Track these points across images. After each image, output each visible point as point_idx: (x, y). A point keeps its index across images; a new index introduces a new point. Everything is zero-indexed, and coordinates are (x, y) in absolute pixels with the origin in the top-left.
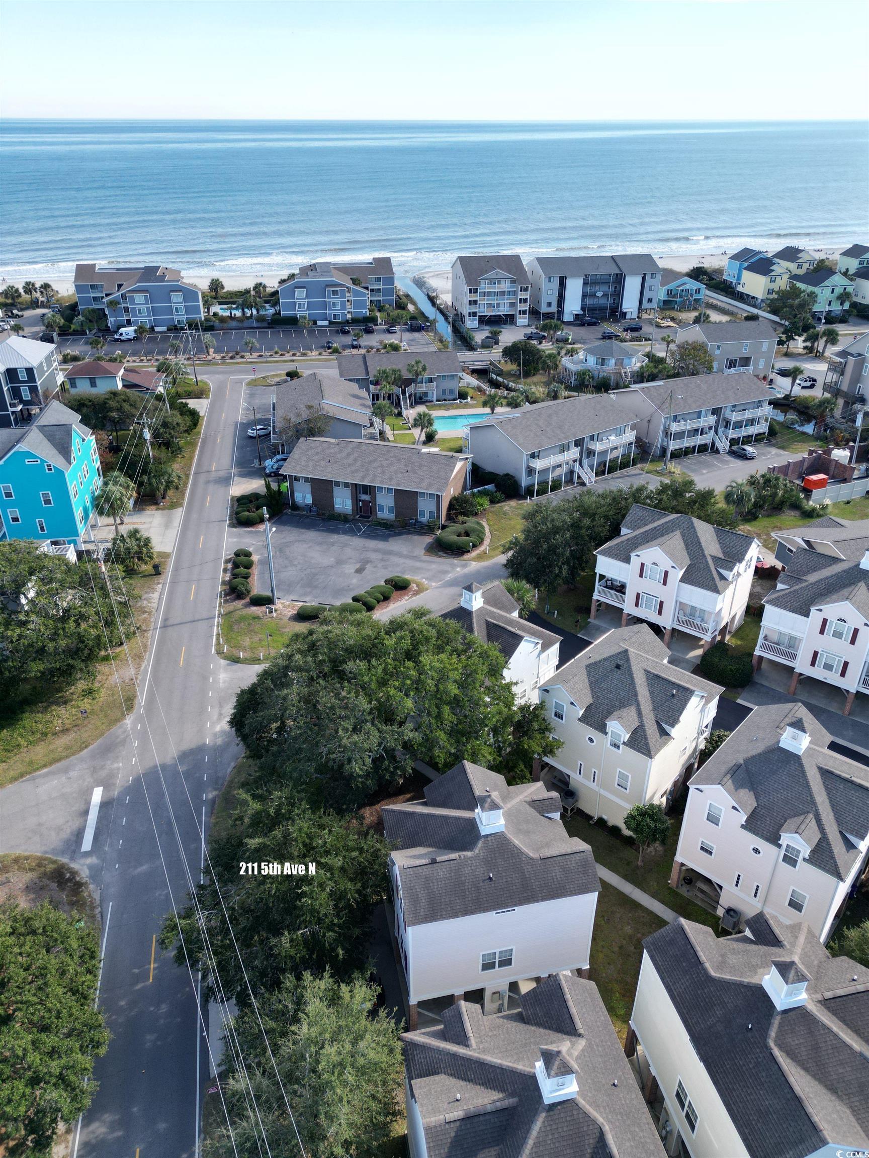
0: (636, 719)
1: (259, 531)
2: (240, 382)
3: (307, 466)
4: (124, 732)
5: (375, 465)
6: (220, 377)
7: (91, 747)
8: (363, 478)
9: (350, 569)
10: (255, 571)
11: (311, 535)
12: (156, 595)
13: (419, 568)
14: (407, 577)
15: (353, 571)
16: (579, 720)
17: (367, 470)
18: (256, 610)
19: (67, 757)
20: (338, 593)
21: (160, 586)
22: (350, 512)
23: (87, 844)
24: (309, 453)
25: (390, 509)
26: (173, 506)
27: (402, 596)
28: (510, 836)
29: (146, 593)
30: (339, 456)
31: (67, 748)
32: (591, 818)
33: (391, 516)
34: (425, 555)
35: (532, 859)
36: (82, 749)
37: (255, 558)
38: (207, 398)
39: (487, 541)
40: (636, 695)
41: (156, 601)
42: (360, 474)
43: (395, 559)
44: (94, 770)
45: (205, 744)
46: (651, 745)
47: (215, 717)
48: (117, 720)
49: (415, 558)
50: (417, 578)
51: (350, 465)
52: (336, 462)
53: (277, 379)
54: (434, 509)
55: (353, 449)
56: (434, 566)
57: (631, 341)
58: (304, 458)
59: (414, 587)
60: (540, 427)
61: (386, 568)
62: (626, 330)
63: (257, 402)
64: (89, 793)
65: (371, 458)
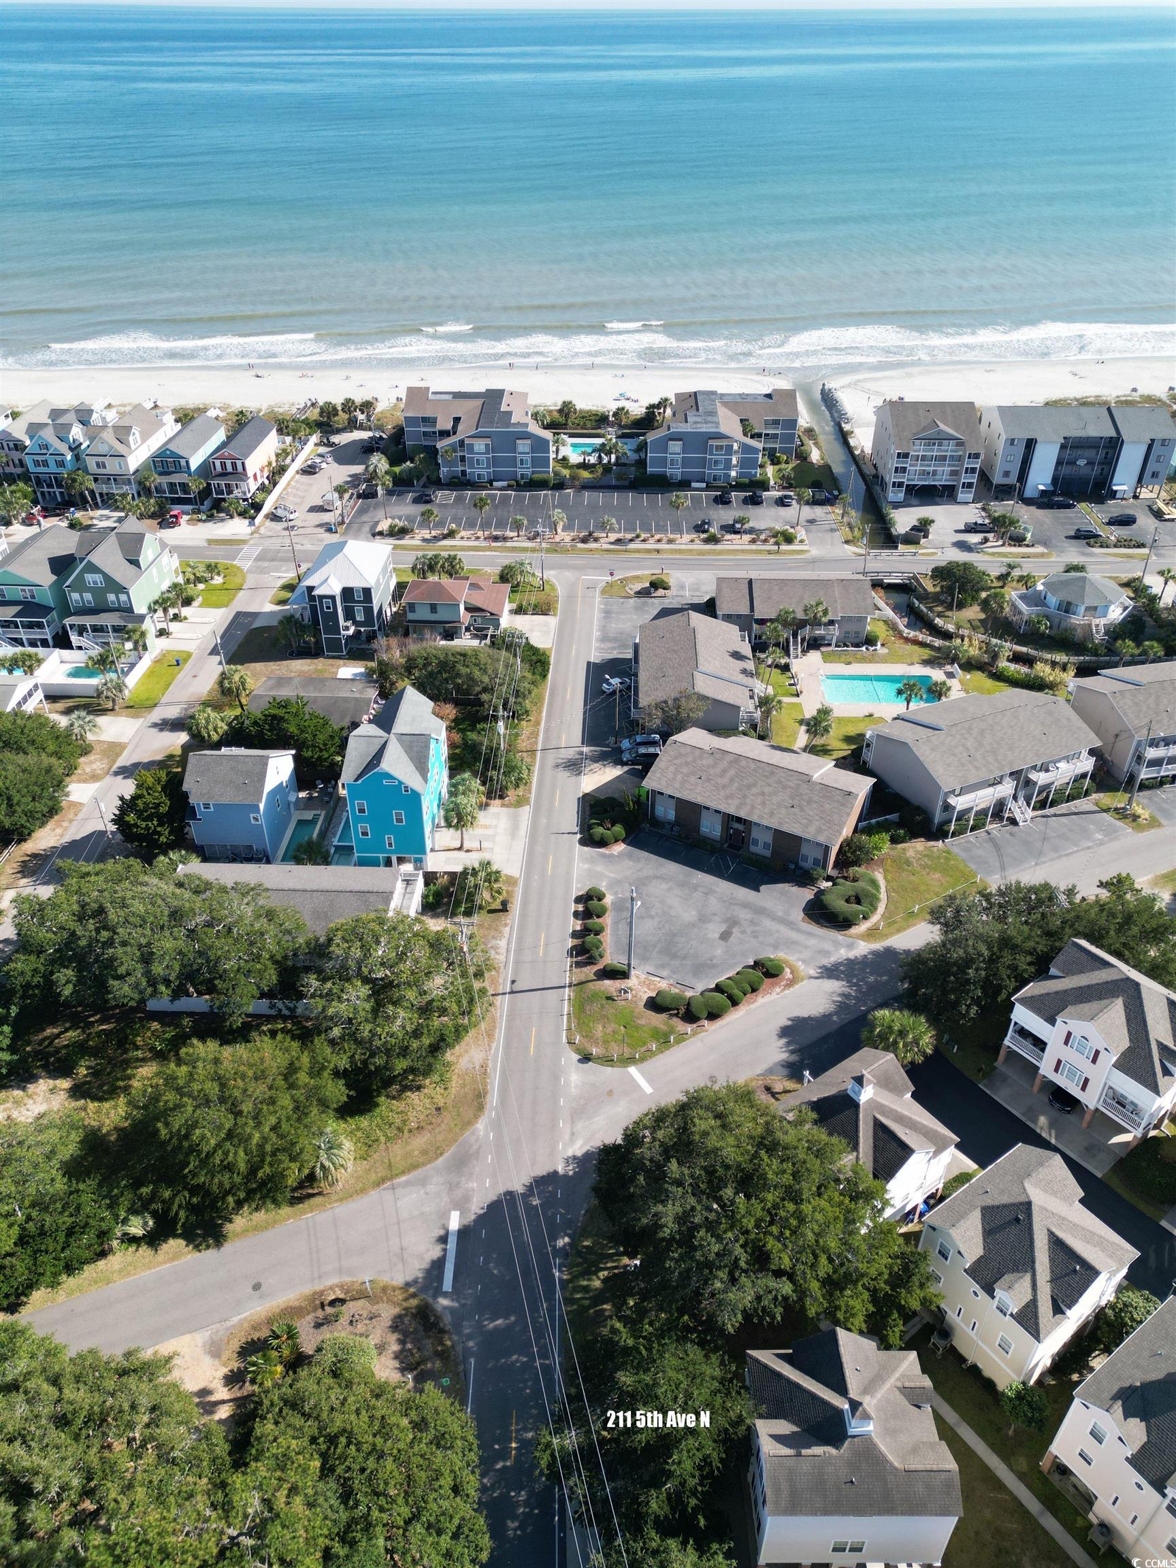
0: (1029, 1291)
1: (612, 856)
2: (591, 587)
3: (674, 779)
4: (477, 1140)
5: (754, 790)
6: (569, 575)
7: (446, 1155)
8: (739, 807)
9: (714, 930)
10: (608, 920)
11: (672, 868)
12: (503, 943)
13: (794, 943)
14: (781, 955)
15: (717, 935)
16: (965, 1271)
17: (745, 796)
18: (610, 985)
19: (424, 1164)
20: (700, 969)
21: (508, 929)
22: (718, 839)
23: (448, 1285)
24: (677, 761)
25: (766, 845)
26: (521, 802)
27: (773, 985)
28: (876, 1440)
29: (494, 938)
30: (712, 771)
31: (424, 1152)
32: (964, 1360)
33: (768, 853)
34: (803, 920)
35: (896, 1469)
36: (437, 1158)
37: (608, 900)
38: (555, 615)
39: (881, 908)
40: (1033, 1262)
41: (503, 950)
42: (736, 802)
43: (767, 923)
44: (452, 1187)
45: (556, 1172)
46: (1041, 1325)
47: (567, 1136)
48: (470, 1123)
49: (790, 924)
50: (791, 958)
51: (724, 787)
52: (708, 780)
53: (638, 587)
54: (820, 857)
55: (731, 763)
56: (812, 942)
57: (1115, 546)
58: (672, 769)
59: (787, 973)
60: (967, 750)
61: (756, 937)
62: (1110, 523)
63: (615, 626)
64: (445, 1216)
65: (751, 780)
